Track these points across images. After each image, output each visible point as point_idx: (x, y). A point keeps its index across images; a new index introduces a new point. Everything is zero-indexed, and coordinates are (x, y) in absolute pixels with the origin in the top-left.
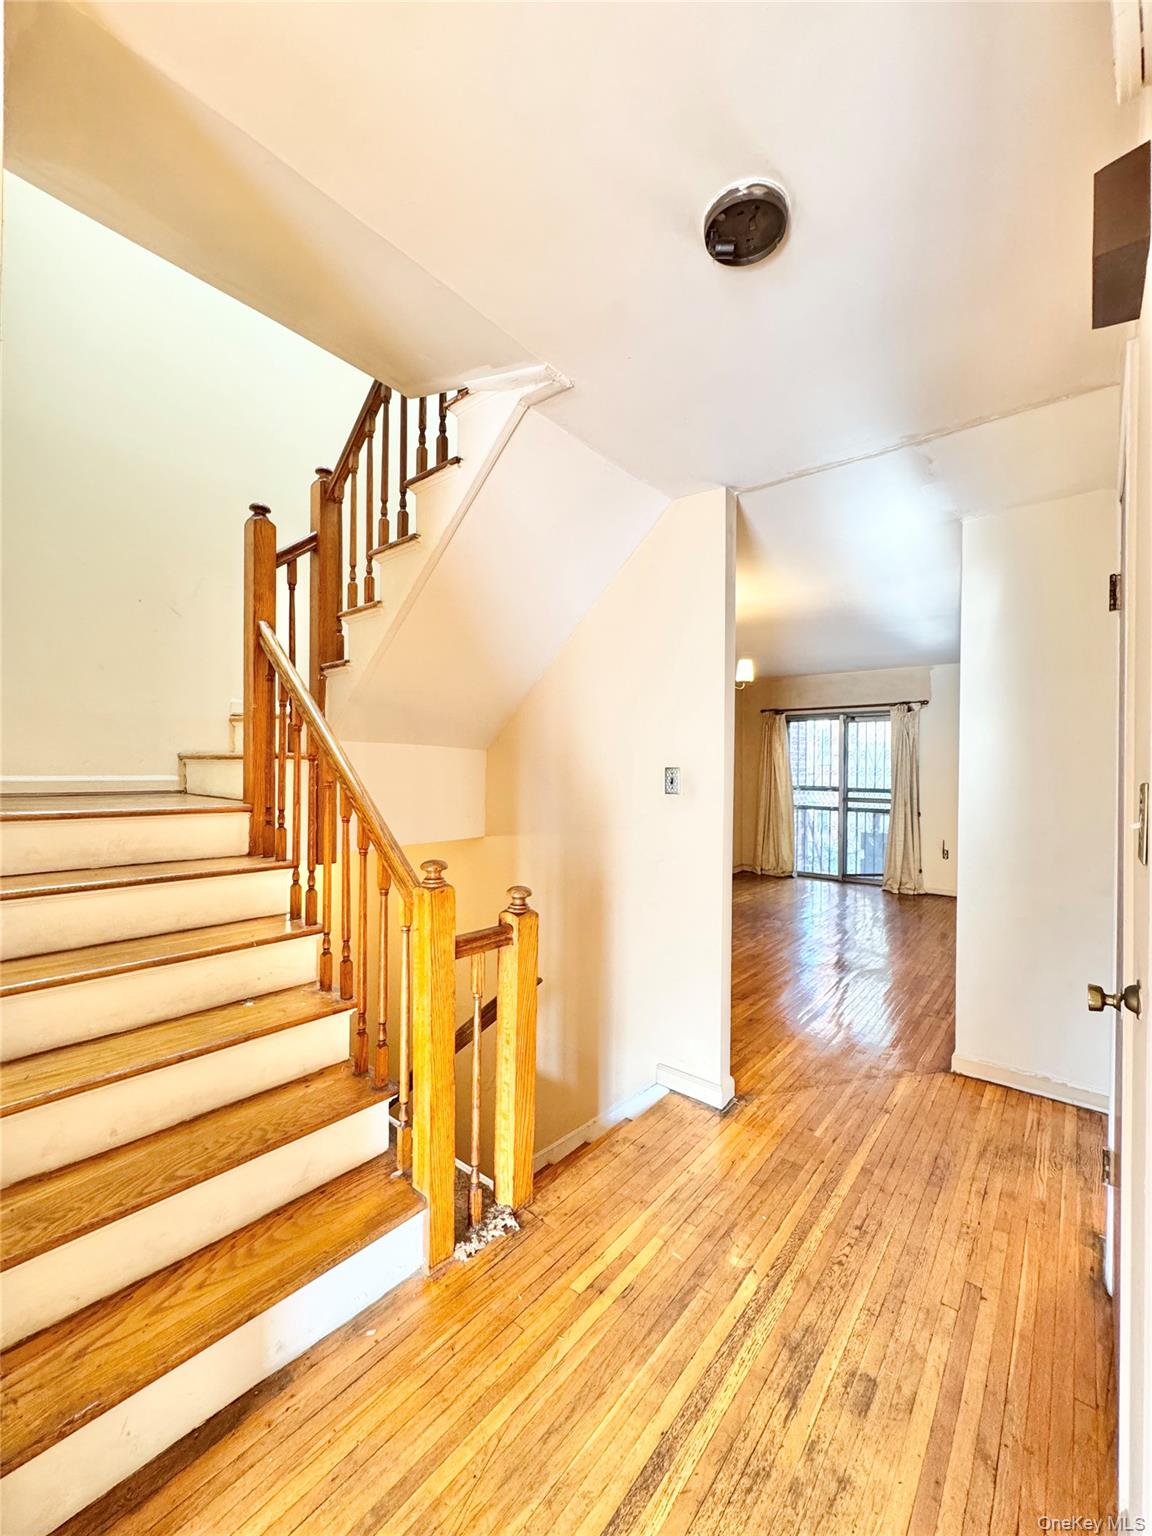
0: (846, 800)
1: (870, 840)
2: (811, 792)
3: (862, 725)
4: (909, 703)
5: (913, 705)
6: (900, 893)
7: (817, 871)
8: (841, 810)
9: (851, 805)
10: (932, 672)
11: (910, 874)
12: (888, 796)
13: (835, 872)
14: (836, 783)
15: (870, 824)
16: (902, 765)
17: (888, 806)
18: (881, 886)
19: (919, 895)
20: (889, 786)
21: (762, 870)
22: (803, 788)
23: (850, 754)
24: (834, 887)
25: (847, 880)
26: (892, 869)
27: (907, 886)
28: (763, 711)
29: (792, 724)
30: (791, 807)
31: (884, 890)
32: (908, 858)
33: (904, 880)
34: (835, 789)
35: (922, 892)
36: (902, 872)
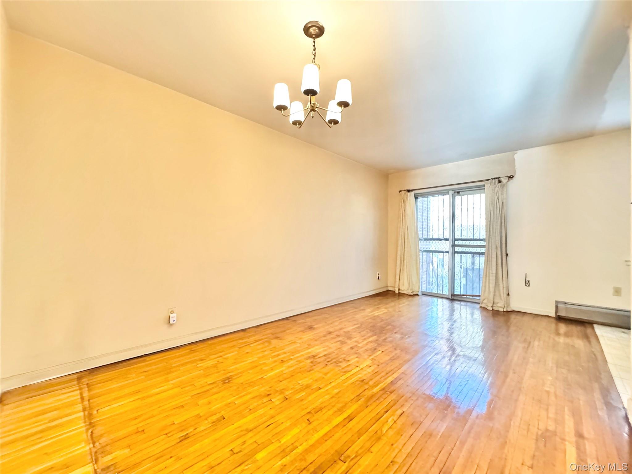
0: (454, 246)
1: (470, 273)
2: (431, 241)
3: (464, 197)
4: (499, 178)
5: (502, 179)
6: (493, 310)
7: (435, 291)
8: (450, 253)
9: (457, 249)
10: (516, 156)
11: (500, 296)
12: (483, 243)
13: (447, 292)
14: (447, 235)
15: (470, 261)
16: (494, 221)
17: (483, 250)
18: (479, 303)
19: (507, 312)
20: (483, 236)
21: (399, 290)
22: (426, 239)
23: (456, 217)
24: (446, 302)
25: (455, 298)
26: (487, 292)
27: (498, 305)
28: (400, 191)
29: (419, 200)
30: (418, 251)
31: (481, 307)
32: (499, 285)
33: (496, 301)
34: (447, 239)
35: (509, 310)
36: (494, 295)
